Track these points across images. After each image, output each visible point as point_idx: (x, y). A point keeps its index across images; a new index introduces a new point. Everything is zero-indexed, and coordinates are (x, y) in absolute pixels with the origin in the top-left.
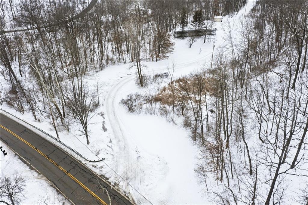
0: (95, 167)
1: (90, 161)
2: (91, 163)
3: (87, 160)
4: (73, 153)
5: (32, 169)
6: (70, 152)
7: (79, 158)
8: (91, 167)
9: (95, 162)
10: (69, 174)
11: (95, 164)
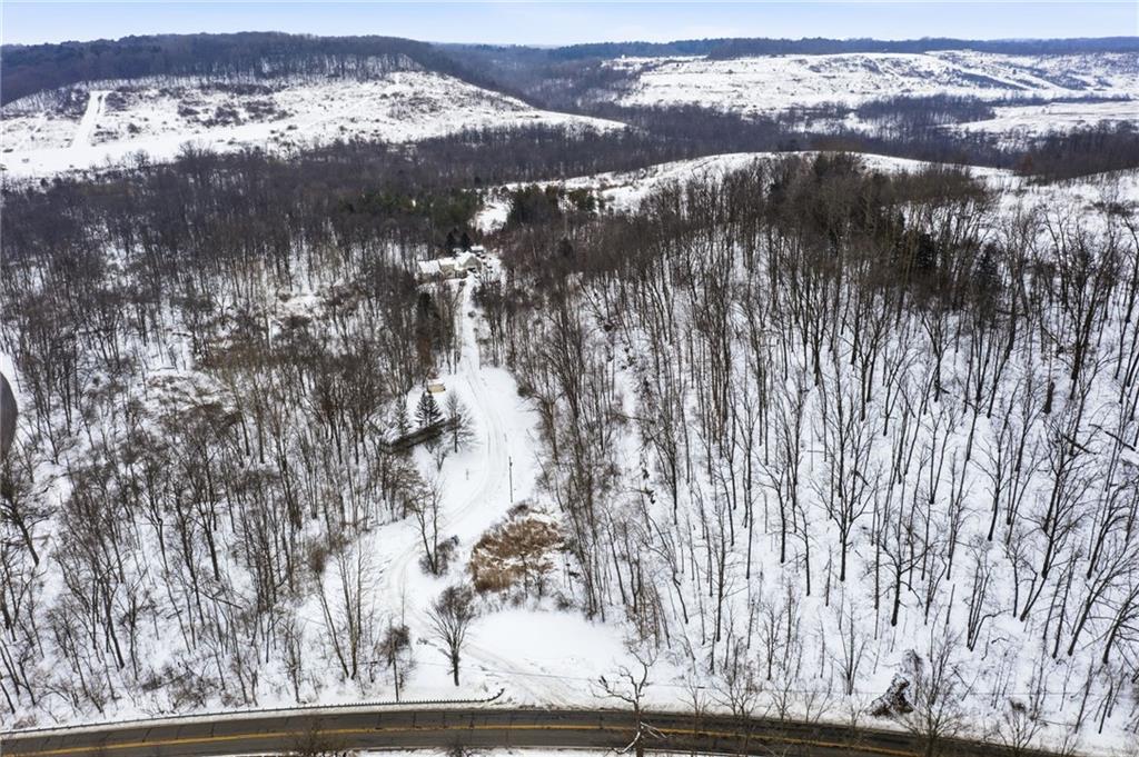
0: (501, 703)
1: (489, 700)
2: (492, 702)
3: (483, 701)
4: (448, 705)
5: (413, 750)
6: (442, 706)
7: (466, 706)
8: (495, 707)
9: (494, 698)
10: (476, 727)
11: (497, 700)
